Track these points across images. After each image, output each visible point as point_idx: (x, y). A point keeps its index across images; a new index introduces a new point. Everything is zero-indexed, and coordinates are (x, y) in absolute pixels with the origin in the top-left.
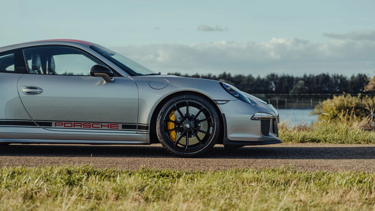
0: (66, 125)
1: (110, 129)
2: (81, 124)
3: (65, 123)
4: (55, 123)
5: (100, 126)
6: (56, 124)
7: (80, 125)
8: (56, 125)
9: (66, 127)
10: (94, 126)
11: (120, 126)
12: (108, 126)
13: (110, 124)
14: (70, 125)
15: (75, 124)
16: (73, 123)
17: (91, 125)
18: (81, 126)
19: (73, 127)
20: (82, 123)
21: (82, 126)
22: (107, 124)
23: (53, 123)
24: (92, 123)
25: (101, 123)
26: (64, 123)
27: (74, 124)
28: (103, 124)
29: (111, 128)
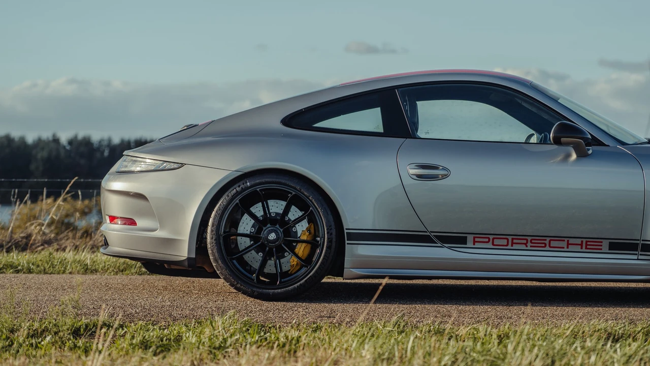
0: (496, 242)
1: (584, 250)
2: (527, 240)
3: (493, 239)
4: (474, 238)
5: (564, 244)
6: (476, 239)
7: (525, 241)
8: (474, 242)
9: (496, 247)
10: (553, 244)
11: (606, 244)
12: (581, 245)
13: (584, 240)
14: (504, 242)
15: (515, 241)
16: (510, 238)
17: (547, 242)
18: (526, 244)
19: (509, 247)
20: (529, 238)
21: (529, 244)
22: (579, 241)
23: (470, 238)
24: (548, 239)
25: (566, 239)
26: (491, 237)
27: (513, 239)
28: (572, 241)
29: (586, 248)
